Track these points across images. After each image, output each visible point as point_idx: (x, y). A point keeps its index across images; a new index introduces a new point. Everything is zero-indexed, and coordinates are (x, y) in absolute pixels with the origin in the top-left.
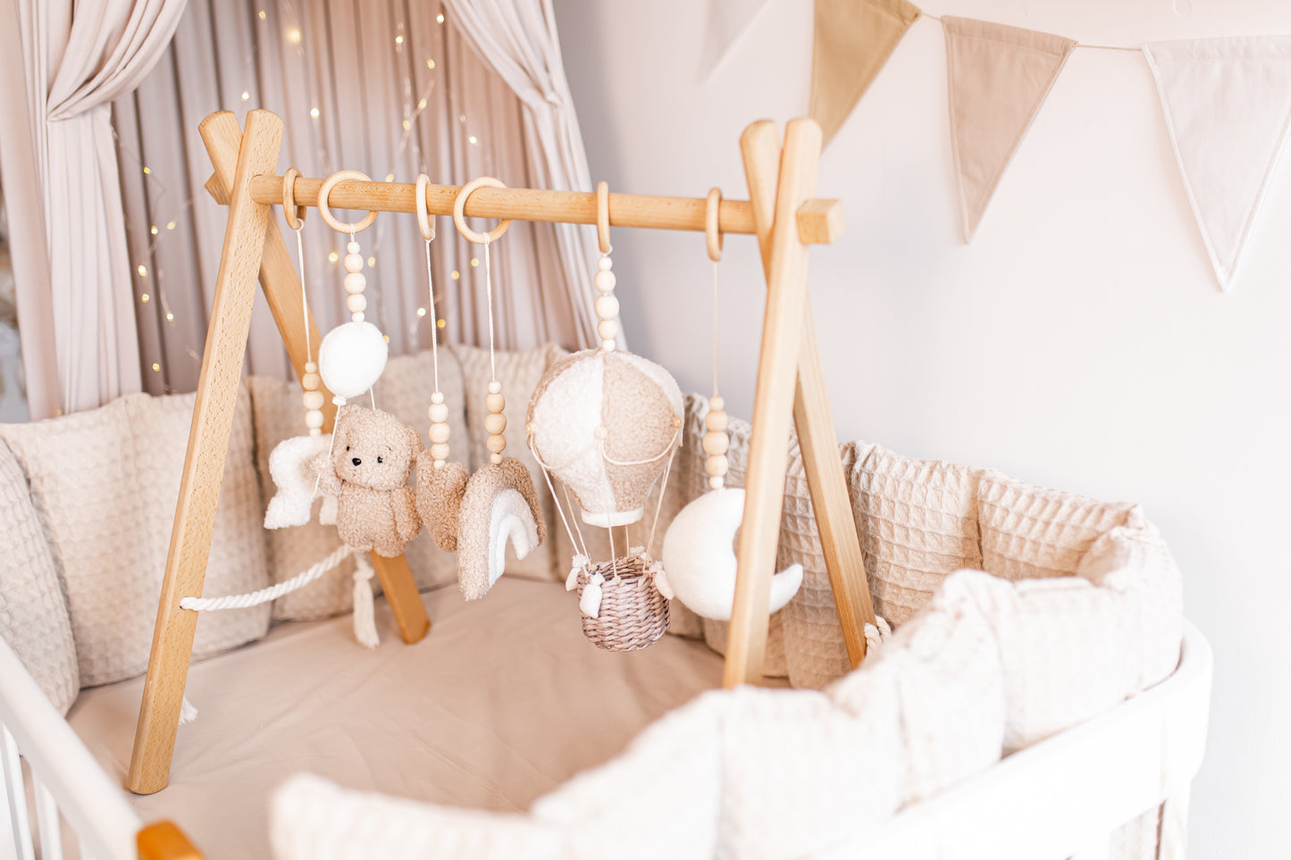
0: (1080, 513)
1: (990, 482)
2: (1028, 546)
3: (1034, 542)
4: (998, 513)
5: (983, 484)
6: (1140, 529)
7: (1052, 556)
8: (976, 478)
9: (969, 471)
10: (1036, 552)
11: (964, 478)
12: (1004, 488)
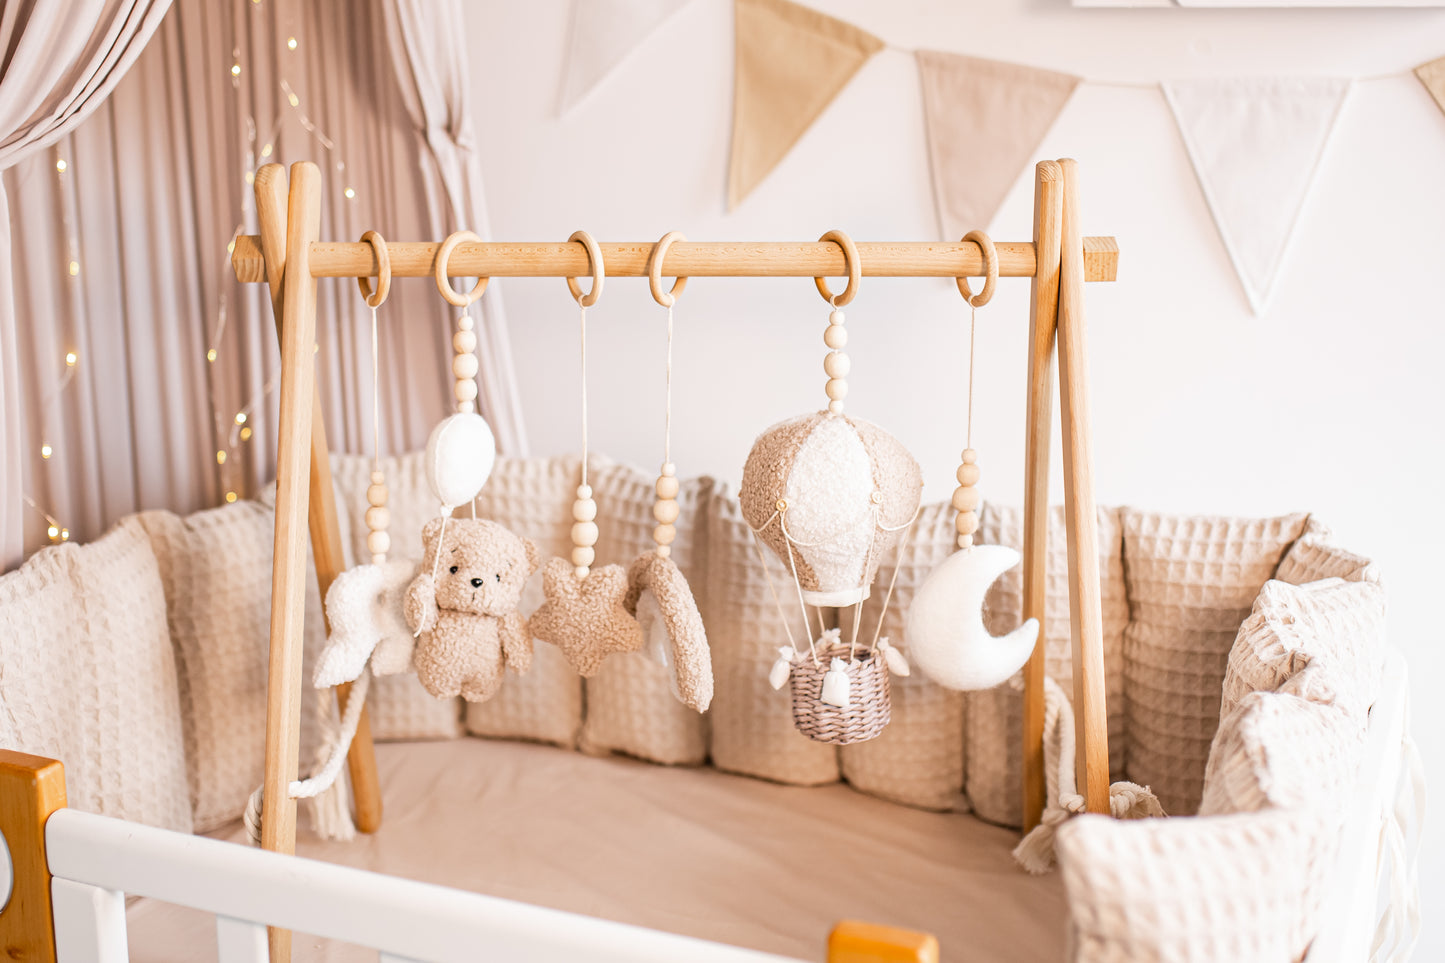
0: (1251, 532)
1: (1139, 518)
2: (1207, 571)
3: (1214, 565)
4: (1160, 547)
5: (1130, 522)
6: (1326, 533)
7: (1237, 575)
8: (1120, 515)
9: (1106, 511)
10: (1218, 573)
11: (1105, 519)
12: (1156, 521)
